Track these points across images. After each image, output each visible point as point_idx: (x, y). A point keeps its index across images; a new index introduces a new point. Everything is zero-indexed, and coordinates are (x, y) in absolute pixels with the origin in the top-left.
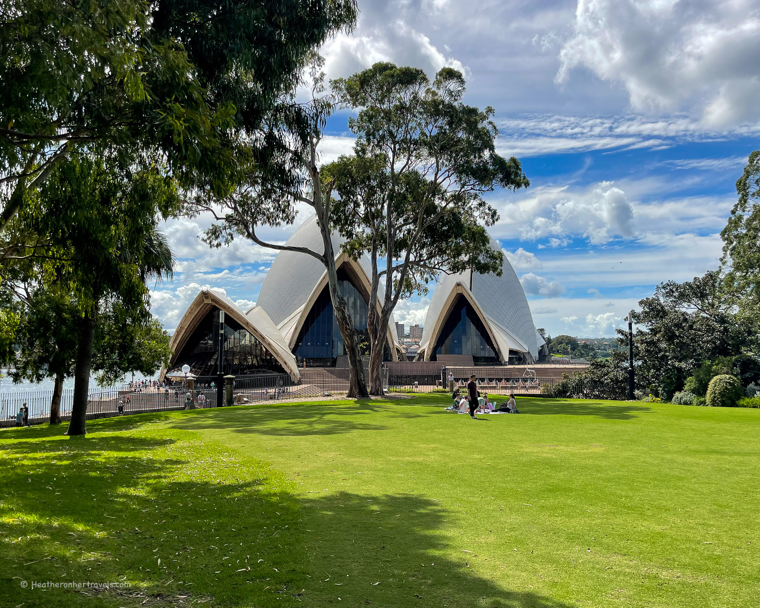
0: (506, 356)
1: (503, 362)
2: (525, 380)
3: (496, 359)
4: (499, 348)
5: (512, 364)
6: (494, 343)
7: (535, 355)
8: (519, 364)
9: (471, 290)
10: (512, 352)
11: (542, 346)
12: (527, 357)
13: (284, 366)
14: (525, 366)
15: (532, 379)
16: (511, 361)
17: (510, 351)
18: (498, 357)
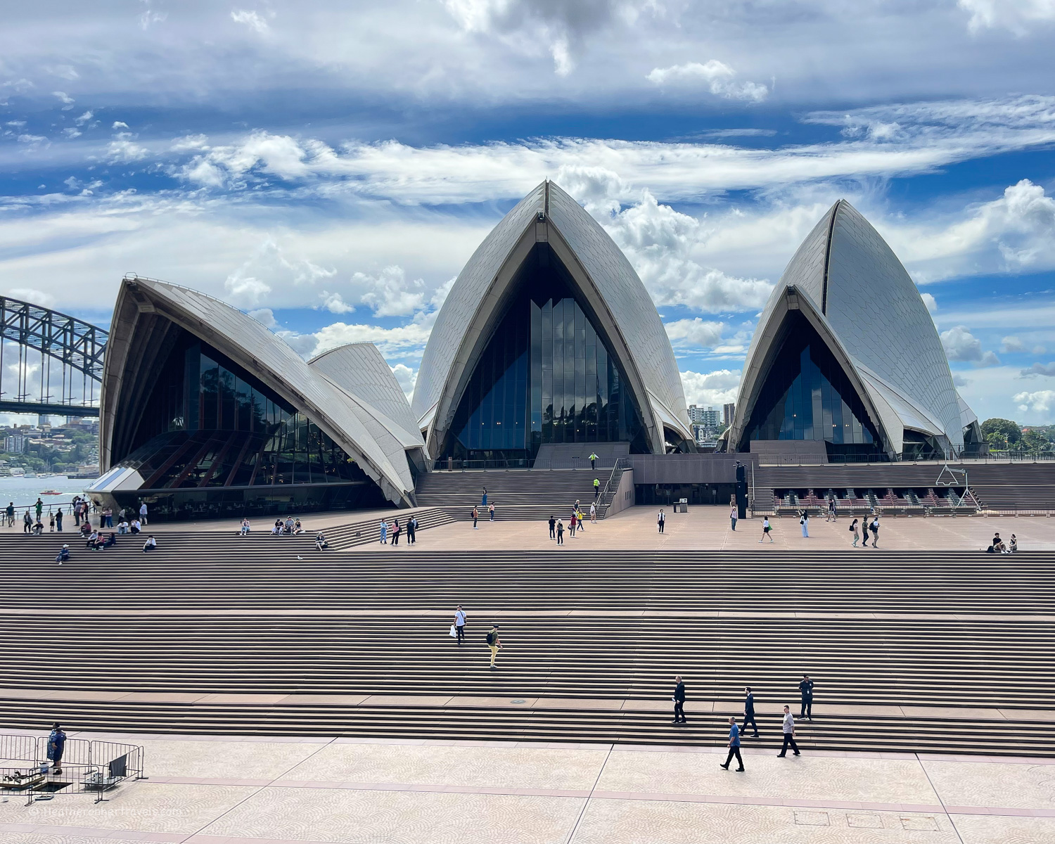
0: (897, 443)
1: (891, 455)
2: (941, 492)
3: (875, 447)
4: (881, 425)
5: (912, 458)
6: (870, 413)
7: (958, 441)
8: (925, 458)
9: (824, 312)
10: (909, 434)
11: (970, 426)
12: (942, 444)
13: (362, 465)
14: (941, 462)
15: (959, 491)
16: (908, 453)
17: (904, 430)
18: (881, 445)
